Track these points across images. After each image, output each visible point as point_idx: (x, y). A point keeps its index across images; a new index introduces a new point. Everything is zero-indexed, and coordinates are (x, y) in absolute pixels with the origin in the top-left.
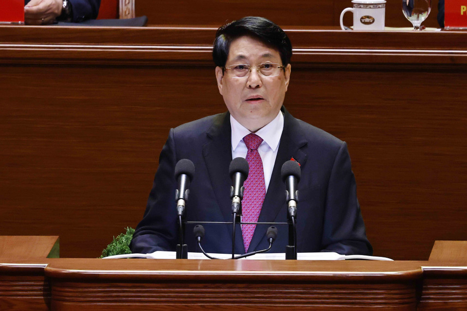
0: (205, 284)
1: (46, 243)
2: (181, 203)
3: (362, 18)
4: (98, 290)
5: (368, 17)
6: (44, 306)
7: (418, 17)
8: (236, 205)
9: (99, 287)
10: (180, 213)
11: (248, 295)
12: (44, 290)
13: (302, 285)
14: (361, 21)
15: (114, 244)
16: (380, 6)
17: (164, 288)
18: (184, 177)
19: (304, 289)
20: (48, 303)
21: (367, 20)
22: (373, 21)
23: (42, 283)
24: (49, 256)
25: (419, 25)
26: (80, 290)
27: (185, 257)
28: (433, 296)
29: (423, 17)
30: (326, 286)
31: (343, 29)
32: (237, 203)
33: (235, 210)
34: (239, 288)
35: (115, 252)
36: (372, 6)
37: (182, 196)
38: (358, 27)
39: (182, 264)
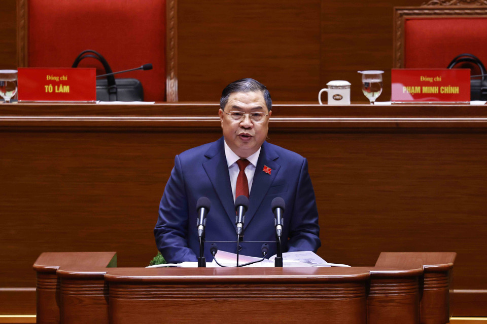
0: (218, 285)
1: (107, 257)
2: (201, 228)
3: (334, 96)
4: (141, 290)
5: (338, 95)
6: (104, 301)
7: (373, 95)
8: (239, 229)
9: (143, 288)
10: (200, 235)
11: (247, 293)
12: (104, 290)
13: (286, 285)
14: (333, 98)
15: (158, 257)
16: (347, 87)
17: (188, 288)
18: (203, 209)
19: (287, 287)
20: (107, 299)
21: (337, 97)
22: (342, 98)
23: (103, 285)
24: (109, 266)
25: (374, 100)
26: (129, 290)
27: (205, 266)
28: (378, 291)
29: (377, 95)
30: (302, 285)
31: (321, 104)
32: (240, 228)
33: (239, 233)
34: (241, 287)
35: (159, 262)
36: (341, 88)
37: (201, 223)
38: (331, 102)
39: (201, 271)
